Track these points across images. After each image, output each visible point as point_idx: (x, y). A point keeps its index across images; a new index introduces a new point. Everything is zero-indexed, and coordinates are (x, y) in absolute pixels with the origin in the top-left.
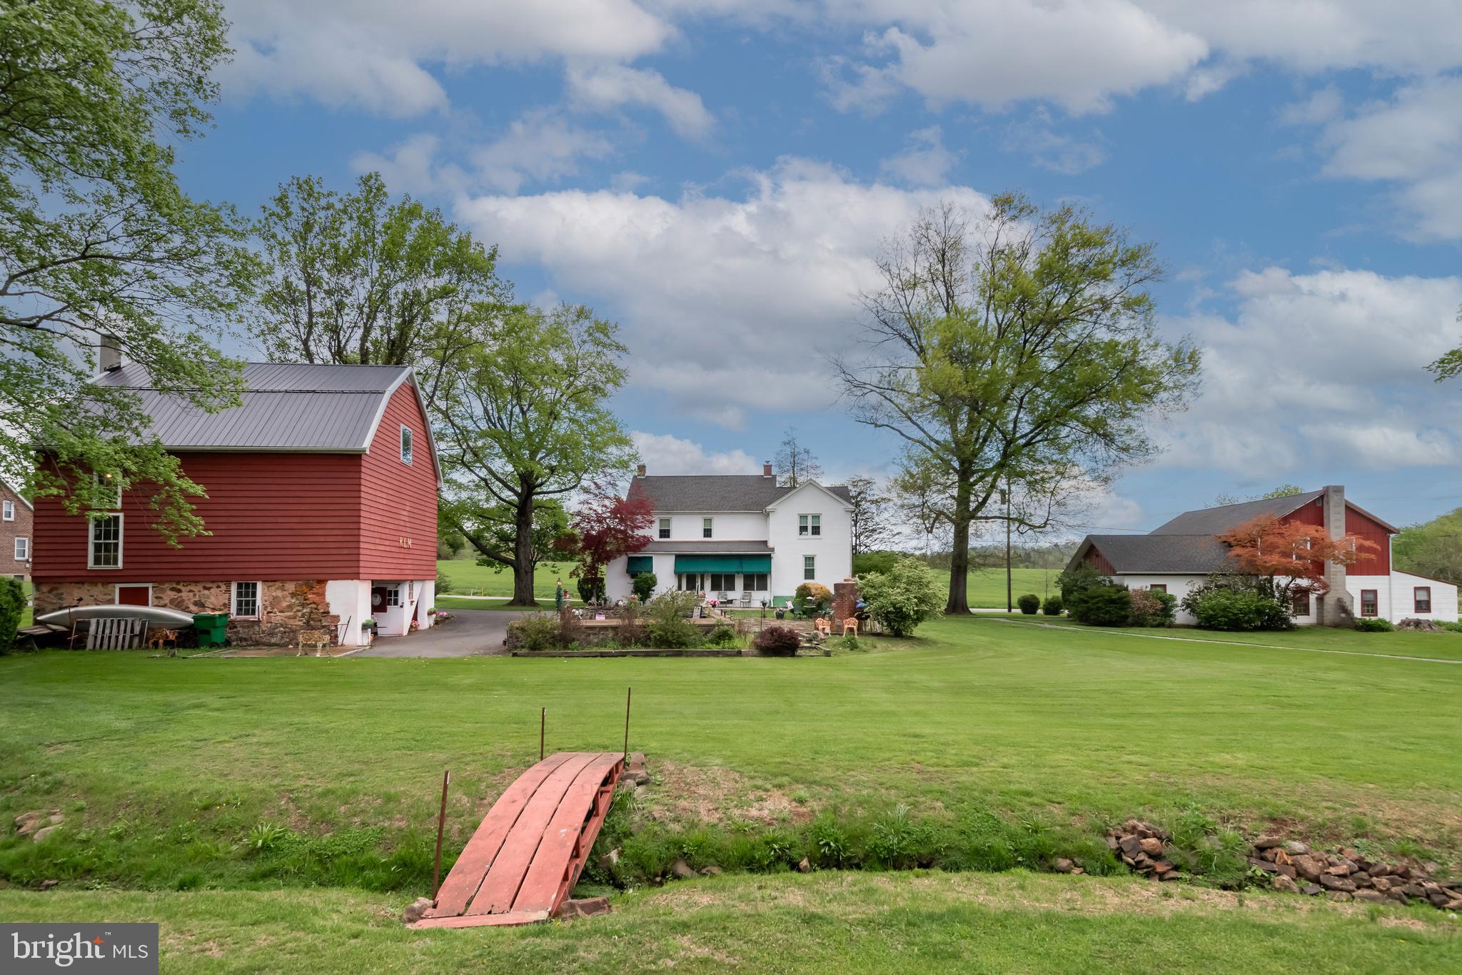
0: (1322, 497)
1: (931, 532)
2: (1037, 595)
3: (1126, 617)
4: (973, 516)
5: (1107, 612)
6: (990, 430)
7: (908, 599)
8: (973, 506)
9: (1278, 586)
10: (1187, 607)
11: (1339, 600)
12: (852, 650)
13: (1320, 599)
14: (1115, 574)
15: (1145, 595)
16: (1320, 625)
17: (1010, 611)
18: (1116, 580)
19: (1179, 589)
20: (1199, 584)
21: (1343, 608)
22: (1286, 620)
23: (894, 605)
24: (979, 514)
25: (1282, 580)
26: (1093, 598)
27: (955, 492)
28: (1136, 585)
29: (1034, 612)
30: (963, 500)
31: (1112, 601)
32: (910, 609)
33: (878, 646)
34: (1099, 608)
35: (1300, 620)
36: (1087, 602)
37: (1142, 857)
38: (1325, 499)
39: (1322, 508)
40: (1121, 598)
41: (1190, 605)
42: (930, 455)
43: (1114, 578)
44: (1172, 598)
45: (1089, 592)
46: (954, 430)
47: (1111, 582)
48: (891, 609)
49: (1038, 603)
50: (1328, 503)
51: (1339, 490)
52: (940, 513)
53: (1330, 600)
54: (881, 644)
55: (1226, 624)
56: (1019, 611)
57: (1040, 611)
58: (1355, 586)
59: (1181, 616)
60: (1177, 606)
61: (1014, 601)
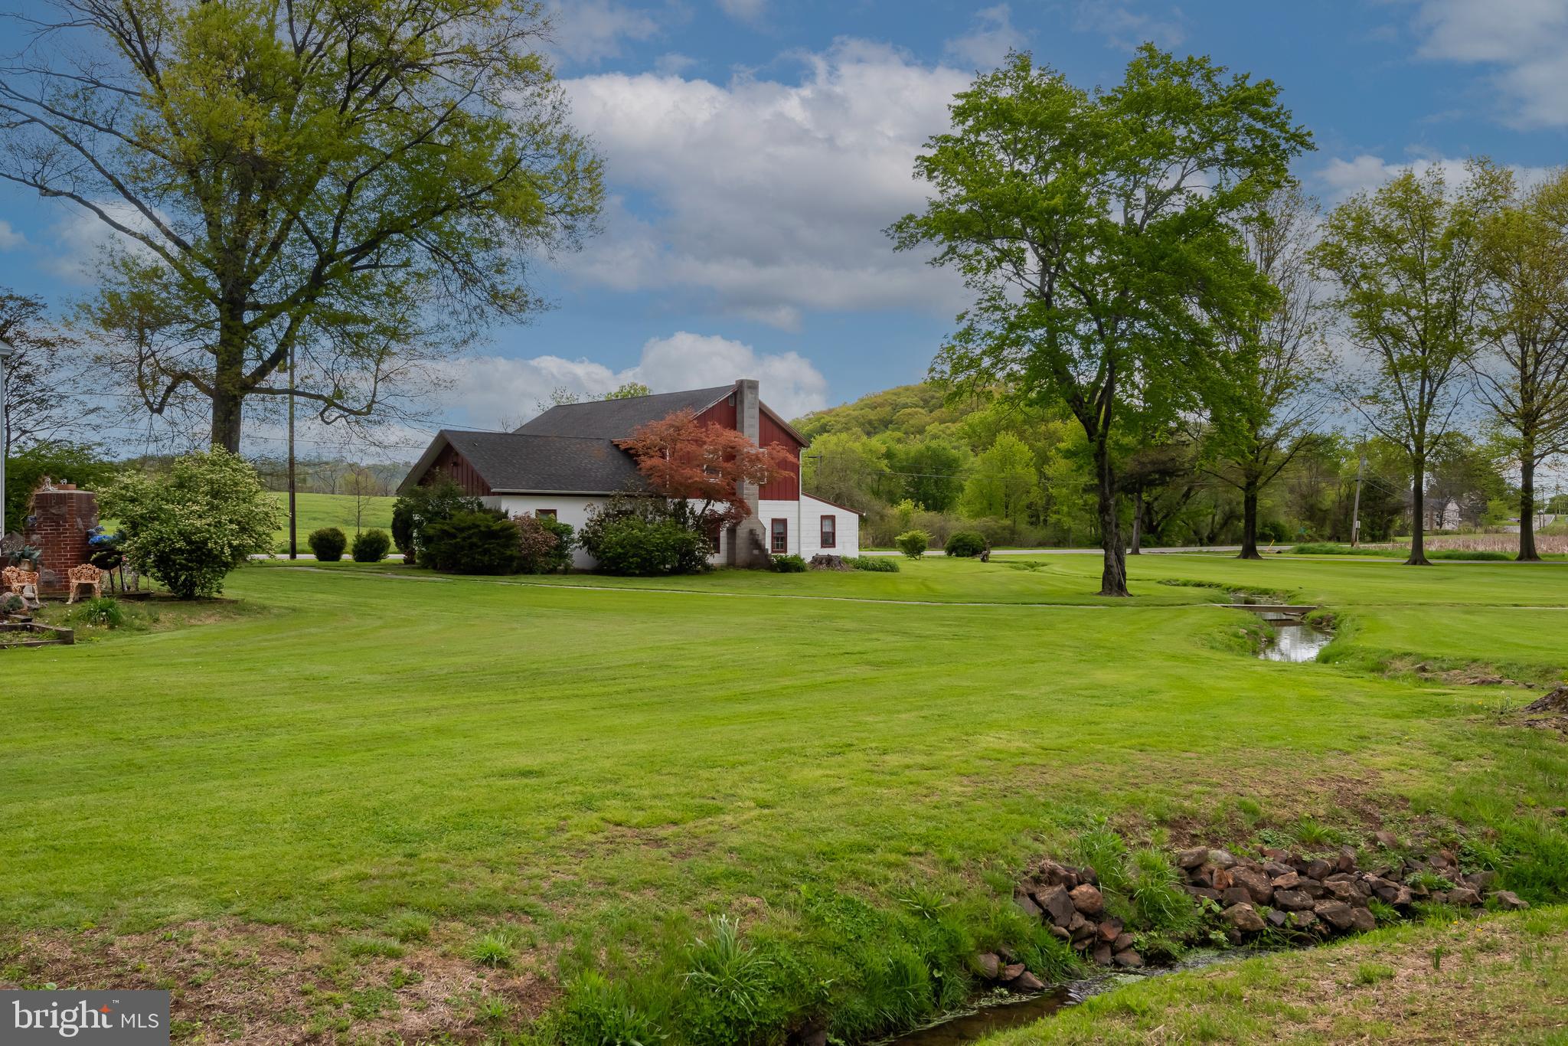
0: (735, 394)
1: (160, 411)
2: (342, 529)
3: (511, 558)
4: (248, 387)
5: (486, 552)
6: (287, 225)
7: (219, 524)
8: (249, 368)
9: (692, 512)
10: (585, 544)
11: (752, 532)
12: (111, 628)
13: (732, 532)
14: (487, 492)
15: (534, 526)
16: (731, 564)
17: (293, 556)
18: (487, 501)
19: (575, 516)
20: (600, 507)
21: (755, 542)
22: (701, 561)
23: (184, 535)
24: (263, 385)
25: (697, 505)
26: (462, 530)
27: (214, 337)
28: (518, 509)
29: (337, 558)
30: (229, 354)
31: (491, 535)
32: (222, 543)
33: (162, 617)
34: (472, 546)
35: (713, 560)
36: (454, 536)
37: (1080, 921)
38: (738, 396)
39: (735, 408)
40: (503, 530)
41: (589, 541)
42: (164, 263)
43: (484, 499)
44: (567, 530)
45: (455, 520)
46: (213, 224)
47: (480, 505)
48: (181, 544)
49: (343, 541)
50: (742, 402)
51: (753, 386)
52: (180, 377)
53: (742, 531)
54: (167, 615)
55: (638, 566)
56: (312, 557)
57: (347, 557)
58: (767, 511)
59: (578, 556)
60: (573, 541)
61: (303, 538)
